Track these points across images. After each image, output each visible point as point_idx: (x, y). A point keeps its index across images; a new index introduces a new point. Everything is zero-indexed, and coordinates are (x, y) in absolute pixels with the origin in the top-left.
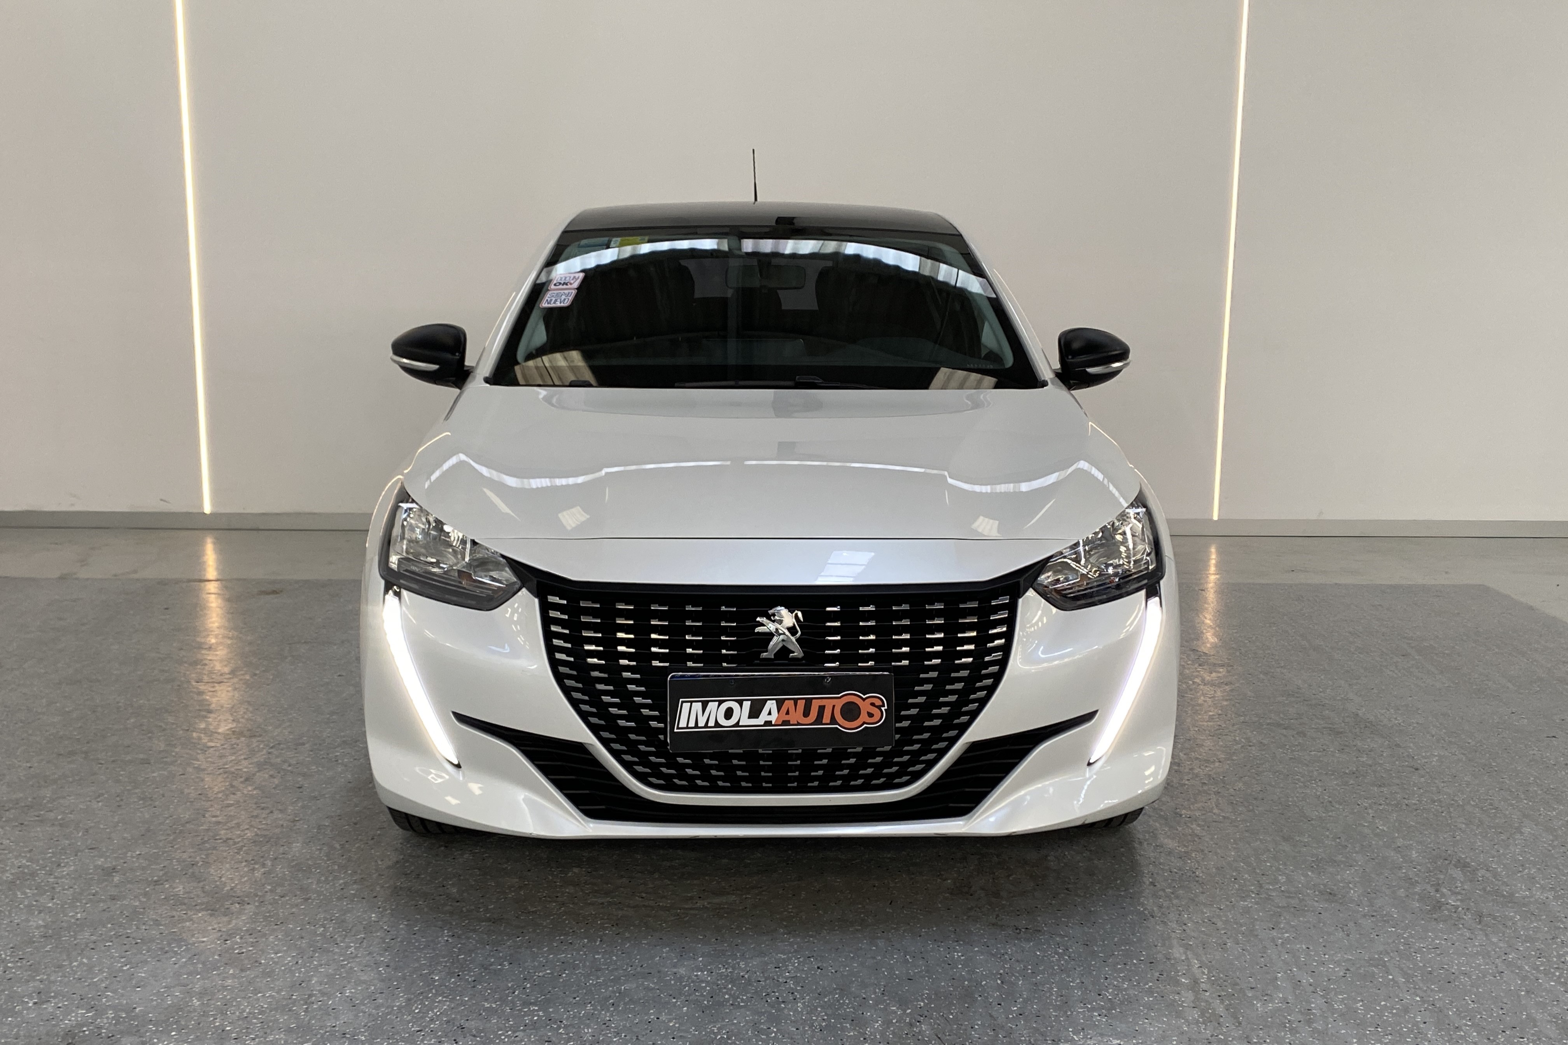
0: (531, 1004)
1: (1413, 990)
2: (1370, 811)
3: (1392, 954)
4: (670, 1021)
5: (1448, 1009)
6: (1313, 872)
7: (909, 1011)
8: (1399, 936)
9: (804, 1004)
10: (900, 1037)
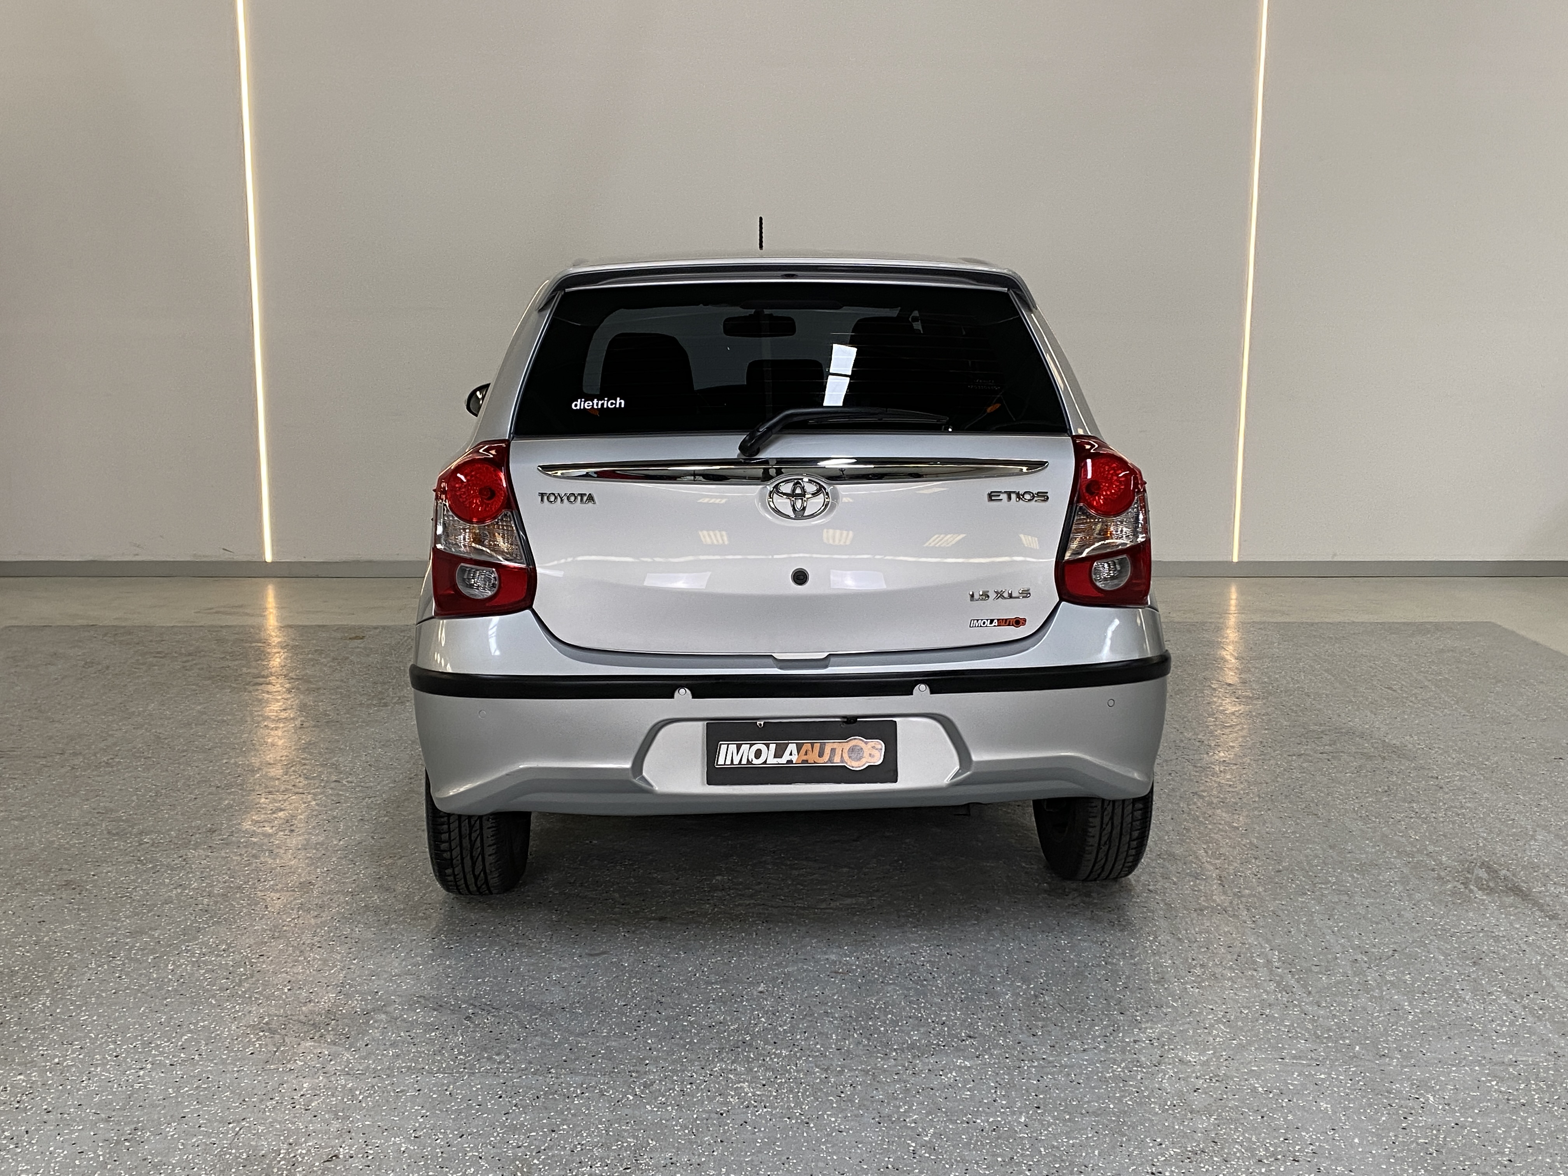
0: (713, 983)
1: (1451, 966)
2: (1403, 823)
3: (1431, 938)
4: (834, 995)
5: (1481, 979)
6: (1358, 874)
7: (1032, 986)
8: (1436, 924)
9: (942, 981)
10: (1029, 1006)
